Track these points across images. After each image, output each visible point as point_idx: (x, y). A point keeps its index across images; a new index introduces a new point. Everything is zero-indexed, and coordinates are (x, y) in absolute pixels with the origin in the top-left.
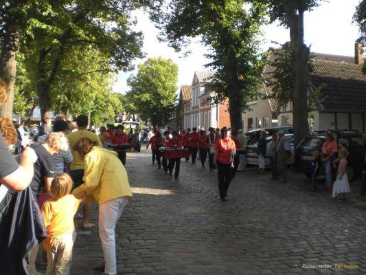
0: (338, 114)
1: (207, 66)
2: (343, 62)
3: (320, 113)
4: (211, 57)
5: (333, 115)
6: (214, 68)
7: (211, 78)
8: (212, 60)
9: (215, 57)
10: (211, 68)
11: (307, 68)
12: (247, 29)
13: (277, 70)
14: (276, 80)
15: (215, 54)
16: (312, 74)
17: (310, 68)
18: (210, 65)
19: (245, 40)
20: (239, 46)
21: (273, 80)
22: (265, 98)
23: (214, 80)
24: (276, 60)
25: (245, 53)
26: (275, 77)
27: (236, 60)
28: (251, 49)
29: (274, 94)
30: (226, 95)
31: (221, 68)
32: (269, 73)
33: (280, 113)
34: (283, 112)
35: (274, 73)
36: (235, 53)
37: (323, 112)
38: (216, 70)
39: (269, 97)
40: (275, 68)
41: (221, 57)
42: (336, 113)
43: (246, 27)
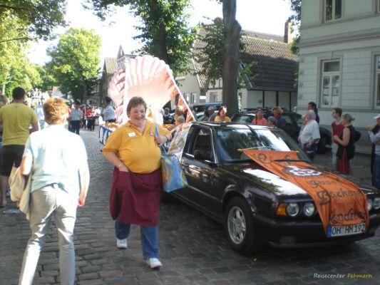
0: (266, 92)
1: (135, 38)
2: (272, 41)
3: (248, 90)
4: (140, 29)
5: (261, 92)
6: (143, 41)
7: (139, 51)
8: (141, 32)
9: (144, 30)
10: (139, 40)
11: (238, 45)
13: (208, 45)
14: (207, 56)
15: (144, 26)
16: (242, 51)
17: (241, 46)
18: (139, 37)
19: (175, 14)
20: (169, 19)
21: (204, 56)
23: (142, 53)
24: (208, 36)
25: (175, 26)
26: (206, 52)
27: (166, 33)
28: (182, 23)
29: (205, 71)
31: (150, 40)
32: (200, 49)
33: (208, 89)
34: (211, 89)
35: (205, 48)
36: (165, 26)
37: (251, 89)
38: (144, 43)
39: (200, 73)
40: (205, 44)
41: (150, 30)
42: (264, 91)
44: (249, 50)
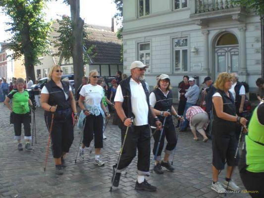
0: (101, 66)
1: (6, 31)
2: (103, 30)
3: (90, 65)
4: (9, 24)
5: (99, 66)
6: (12, 33)
7: (10, 40)
8: (10, 27)
9: (13, 24)
10: (10, 32)
11: (82, 34)
12: (37, 4)
13: (61, 35)
14: (61, 42)
15: (13, 22)
16: (85, 38)
17: (84, 35)
18: (9, 30)
19: (36, 12)
20: (31, 16)
21: (59, 42)
22: (53, 55)
23: (12, 41)
24: (60, 28)
25: (35, 21)
26: (60, 40)
27: (29, 27)
28: (40, 19)
29: (60, 53)
30: (22, 53)
31: (18, 32)
32: (56, 37)
33: (61, 65)
34: (64, 65)
35: (59, 37)
36: (28, 21)
37: (92, 64)
38: (14, 34)
39: (56, 55)
40: (60, 34)
41: (17, 24)
42: (100, 65)
43: (36, 3)
44: (89, 37)
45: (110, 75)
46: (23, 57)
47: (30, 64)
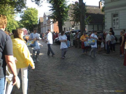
0: (94, 25)
2: (95, 8)
3: (88, 25)
7: (51, 14)
8: (51, 8)
10: (51, 11)
11: (84, 10)
13: (74, 11)
14: (74, 15)
15: (52, 6)
16: (86, 12)
17: (85, 10)
20: (61, 3)
21: (73, 15)
22: (71, 21)
23: (52, 15)
24: (74, 8)
25: (63, 6)
28: (65, 4)
29: (74, 19)
30: (57, 20)
31: (55, 11)
32: (72, 12)
33: (75, 25)
37: (89, 25)
38: (53, 12)
41: (55, 7)
42: (93, 25)
44: (88, 11)
45: (98, 30)
46: (57, 22)
47: (60, 26)
